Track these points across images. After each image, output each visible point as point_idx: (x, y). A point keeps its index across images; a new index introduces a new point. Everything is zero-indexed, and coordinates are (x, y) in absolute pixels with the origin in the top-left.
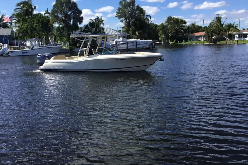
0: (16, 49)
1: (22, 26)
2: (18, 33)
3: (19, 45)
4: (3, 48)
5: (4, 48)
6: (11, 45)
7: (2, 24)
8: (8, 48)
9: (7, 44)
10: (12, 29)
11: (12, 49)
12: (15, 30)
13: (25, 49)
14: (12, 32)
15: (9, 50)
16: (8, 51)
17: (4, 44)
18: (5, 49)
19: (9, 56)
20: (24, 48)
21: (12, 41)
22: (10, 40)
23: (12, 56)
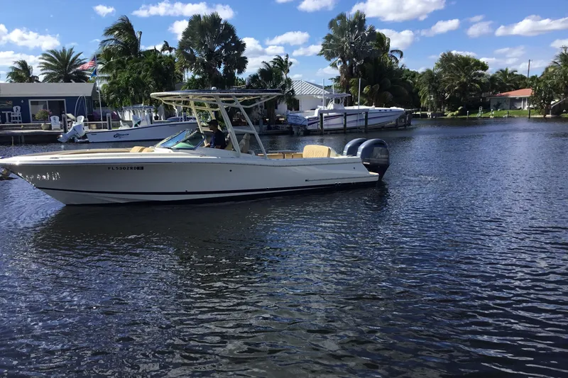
0: (101, 128)
1: (115, 77)
2: (108, 94)
3: (109, 118)
4: (74, 125)
5: (77, 124)
6: (91, 118)
7: (74, 73)
8: (86, 125)
9: (83, 117)
10: (95, 84)
11: (94, 126)
12: (100, 85)
13: (120, 128)
14: (95, 89)
15: (87, 129)
16: (84, 132)
17: (76, 117)
18: (80, 126)
19: (88, 142)
20: (119, 126)
21: (94, 110)
22: (90, 108)
23: (93, 142)
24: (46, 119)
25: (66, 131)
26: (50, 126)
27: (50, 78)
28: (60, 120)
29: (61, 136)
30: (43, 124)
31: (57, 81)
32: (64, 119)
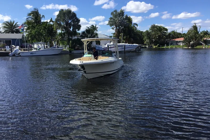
0: (25, 51)
1: (31, 31)
2: (28, 37)
3: (28, 47)
4: (15, 49)
5: (16, 49)
6: (22, 47)
7: (15, 30)
8: (19, 49)
9: (18, 46)
10: (23, 34)
11: (23, 50)
12: (25, 34)
13: (32, 51)
14: (23, 36)
15: (20, 51)
16: (19, 52)
17: (16, 46)
19: (20, 56)
21: (23, 44)
22: (21, 43)
23: (22, 56)
24: (4, 47)
25: (12, 52)
26: (6, 50)
27: (6, 32)
28: (10, 47)
29: (10, 53)
30: (3, 49)
31: (9, 33)
32: (11, 47)
